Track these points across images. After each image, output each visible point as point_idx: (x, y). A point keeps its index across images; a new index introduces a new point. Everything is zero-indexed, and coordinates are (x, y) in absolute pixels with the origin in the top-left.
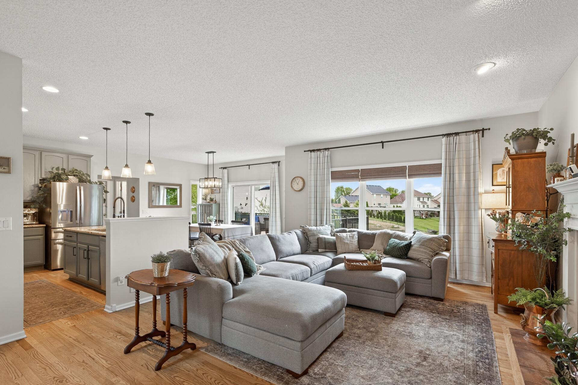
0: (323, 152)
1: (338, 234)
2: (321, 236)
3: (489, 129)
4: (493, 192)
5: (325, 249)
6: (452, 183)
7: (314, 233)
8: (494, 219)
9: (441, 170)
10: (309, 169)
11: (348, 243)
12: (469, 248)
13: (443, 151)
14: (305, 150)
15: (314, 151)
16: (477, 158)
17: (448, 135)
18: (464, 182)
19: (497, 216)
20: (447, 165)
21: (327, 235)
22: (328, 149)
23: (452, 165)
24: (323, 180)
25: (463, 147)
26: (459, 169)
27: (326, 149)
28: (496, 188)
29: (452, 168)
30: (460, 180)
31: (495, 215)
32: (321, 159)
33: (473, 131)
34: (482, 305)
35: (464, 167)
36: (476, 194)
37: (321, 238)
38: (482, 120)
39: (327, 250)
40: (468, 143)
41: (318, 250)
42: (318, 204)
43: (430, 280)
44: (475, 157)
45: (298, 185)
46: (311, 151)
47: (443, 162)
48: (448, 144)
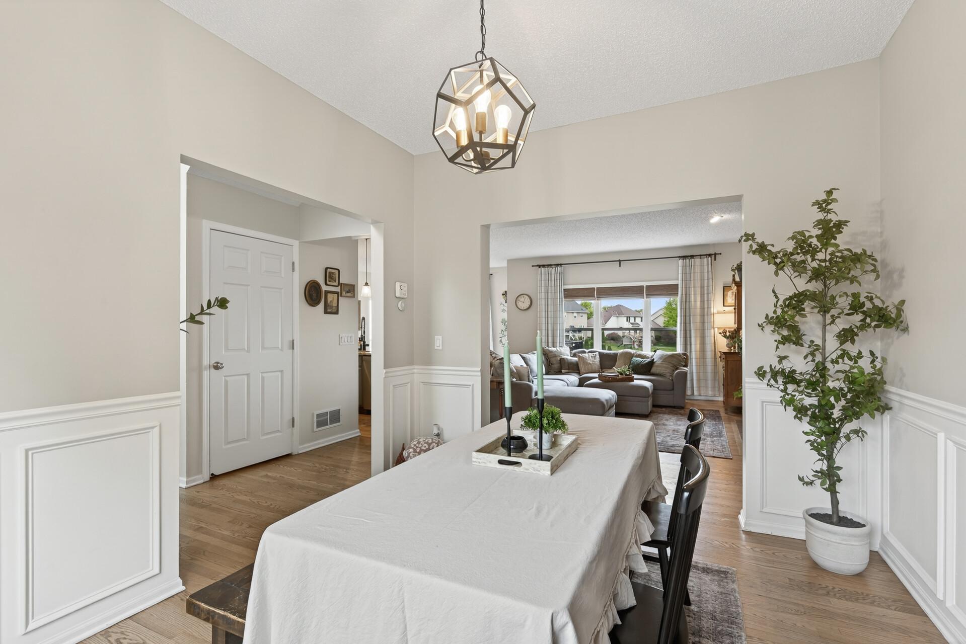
0: (554, 269)
1: (580, 354)
2: (563, 357)
3: (721, 254)
4: (724, 312)
5: (569, 370)
6: (688, 303)
7: (555, 354)
8: (725, 336)
9: (678, 291)
10: (539, 286)
11: (590, 364)
12: (705, 365)
13: (680, 272)
14: (534, 265)
15: (544, 266)
16: (710, 280)
17: (684, 257)
18: (698, 304)
19: (728, 334)
20: (684, 286)
21: (568, 356)
22: (561, 265)
23: (688, 286)
24: (554, 299)
25: (698, 269)
26: (694, 291)
27: (558, 265)
28: (727, 309)
29: (688, 289)
30: (695, 301)
31: (726, 333)
32: (553, 276)
33: (706, 255)
34: (716, 411)
35: (699, 288)
36: (710, 314)
37: (563, 359)
38: (714, 245)
39: (570, 371)
40: (702, 266)
41: (561, 372)
42: (549, 325)
43: (672, 392)
44: (708, 279)
45: (524, 303)
46: (539, 266)
47: (679, 283)
48: (684, 266)
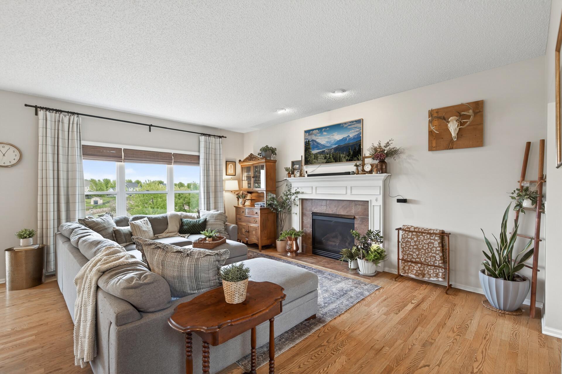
1: (132, 222)
2: (116, 228)
3: (226, 137)
4: (232, 179)
6: (208, 172)
10: (41, 135)
14: (28, 104)
18: (214, 172)
22: (78, 114)
26: (211, 162)
29: (207, 160)
33: (218, 136)
40: (215, 144)
45: (5, 156)
46: (41, 108)
47: (201, 154)
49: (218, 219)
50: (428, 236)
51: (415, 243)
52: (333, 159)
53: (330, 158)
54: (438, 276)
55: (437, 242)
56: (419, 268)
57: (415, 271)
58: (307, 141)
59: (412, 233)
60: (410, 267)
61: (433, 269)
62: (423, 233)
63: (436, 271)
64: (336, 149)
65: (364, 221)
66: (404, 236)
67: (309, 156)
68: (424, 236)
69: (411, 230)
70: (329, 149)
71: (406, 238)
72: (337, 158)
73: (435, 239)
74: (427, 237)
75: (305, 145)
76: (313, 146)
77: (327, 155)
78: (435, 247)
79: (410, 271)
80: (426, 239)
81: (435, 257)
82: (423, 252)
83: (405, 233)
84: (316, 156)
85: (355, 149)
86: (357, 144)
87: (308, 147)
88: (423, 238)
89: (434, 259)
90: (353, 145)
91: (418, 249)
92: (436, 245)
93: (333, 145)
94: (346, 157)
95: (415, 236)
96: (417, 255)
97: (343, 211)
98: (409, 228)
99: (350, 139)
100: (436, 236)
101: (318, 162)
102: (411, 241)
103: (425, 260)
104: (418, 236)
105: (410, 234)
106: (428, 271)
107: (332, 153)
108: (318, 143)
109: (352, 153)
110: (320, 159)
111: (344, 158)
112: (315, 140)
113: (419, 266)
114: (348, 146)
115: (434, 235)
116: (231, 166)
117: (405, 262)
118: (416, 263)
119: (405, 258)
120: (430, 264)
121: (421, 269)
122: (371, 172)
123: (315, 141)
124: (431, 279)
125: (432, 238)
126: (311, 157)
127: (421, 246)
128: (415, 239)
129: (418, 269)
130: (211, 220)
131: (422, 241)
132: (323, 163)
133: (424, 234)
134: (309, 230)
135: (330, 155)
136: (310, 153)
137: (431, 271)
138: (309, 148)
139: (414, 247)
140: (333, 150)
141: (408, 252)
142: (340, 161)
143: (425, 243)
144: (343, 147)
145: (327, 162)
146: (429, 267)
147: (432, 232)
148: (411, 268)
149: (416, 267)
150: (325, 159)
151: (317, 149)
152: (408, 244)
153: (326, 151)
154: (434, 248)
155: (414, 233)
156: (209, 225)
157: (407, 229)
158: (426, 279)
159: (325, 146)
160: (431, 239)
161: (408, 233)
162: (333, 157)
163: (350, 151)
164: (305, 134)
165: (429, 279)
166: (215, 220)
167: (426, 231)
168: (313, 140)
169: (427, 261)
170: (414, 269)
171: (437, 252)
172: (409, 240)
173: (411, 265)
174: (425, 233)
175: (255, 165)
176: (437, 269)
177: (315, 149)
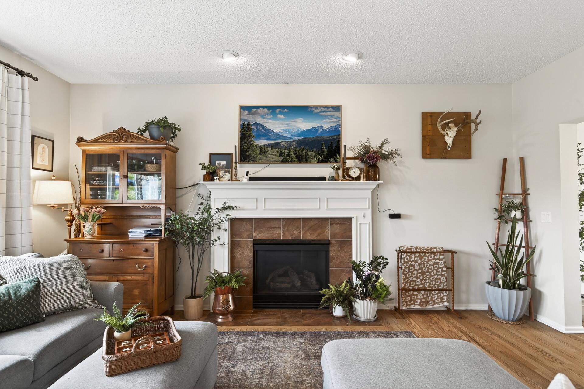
49: (71, 276)
50: (433, 256)
51: (420, 266)
52: (294, 157)
53: (289, 155)
54: (443, 301)
55: (442, 262)
56: (423, 295)
57: (419, 301)
58: (246, 123)
59: (415, 255)
60: (413, 296)
61: (437, 294)
62: (425, 253)
63: (440, 295)
64: (300, 143)
65: (343, 245)
66: (405, 259)
67: (249, 148)
68: (428, 257)
69: (412, 251)
70: (287, 142)
71: (409, 261)
72: (302, 157)
73: (440, 258)
74: (431, 257)
75: (242, 129)
76: (258, 134)
77: (285, 149)
78: (441, 267)
79: (412, 302)
80: (430, 260)
81: (440, 279)
82: (428, 275)
83: (407, 255)
84: (263, 150)
85: (331, 146)
86: (334, 140)
87: (247, 134)
88: (427, 258)
89: (439, 281)
90: (327, 141)
91: (423, 273)
92: (442, 265)
93: (295, 136)
94: (317, 156)
95: (418, 258)
96: (421, 281)
97: (311, 234)
98: (410, 249)
99: (323, 131)
100: (440, 255)
101: (267, 159)
102: (415, 265)
103: (430, 284)
104: (421, 258)
105: (413, 256)
106: (432, 297)
107: (293, 148)
108: (267, 130)
109: (326, 151)
110: (271, 155)
111: (314, 157)
112: (261, 123)
113: (422, 294)
114: (321, 141)
115: (439, 254)
116: (43, 148)
117: (405, 292)
118: (419, 290)
119: (406, 287)
120: (434, 288)
121: (425, 296)
122: (358, 179)
123: (263, 126)
124: (436, 306)
125: (436, 257)
126: (253, 150)
127: (427, 269)
128: (419, 262)
129: (422, 297)
130: (52, 280)
131: (427, 262)
132: (276, 162)
133: (427, 255)
134: (246, 270)
135: (290, 150)
136: (251, 144)
137: (435, 297)
138: (250, 136)
139: (418, 271)
140: (294, 143)
141: (411, 279)
142: (306, 161)
143: (430, 265)
144: (312, 142)
145: (284, 161)
146: (433, 292)
147: (435, 250)
148: (414, 298)
149: (420, 296)
150: (280, 156)
151: (264, 138)
152: (412, 269)
153: (282, 143)
154: (439, 269)
155: (417, 255)
156: (51, 294)
157: (408, 251)
158: (429, 307)
159: (281, 135)
160: (436, 259)
161: (411, 255)
162: (294, 154)
163: (324, 148)
164: (240, 112)
165: (433, 306)
166: (64, 278)
167: (429, 250)
168: (257, 124)
169: (431, 286)
170: (417, 299)
171: (443, 273)
172: (413, 263)
173: (413, 294)
174: (428, 253)
175: (130, 152)
176: (441, 292)
177: (262, 138)
